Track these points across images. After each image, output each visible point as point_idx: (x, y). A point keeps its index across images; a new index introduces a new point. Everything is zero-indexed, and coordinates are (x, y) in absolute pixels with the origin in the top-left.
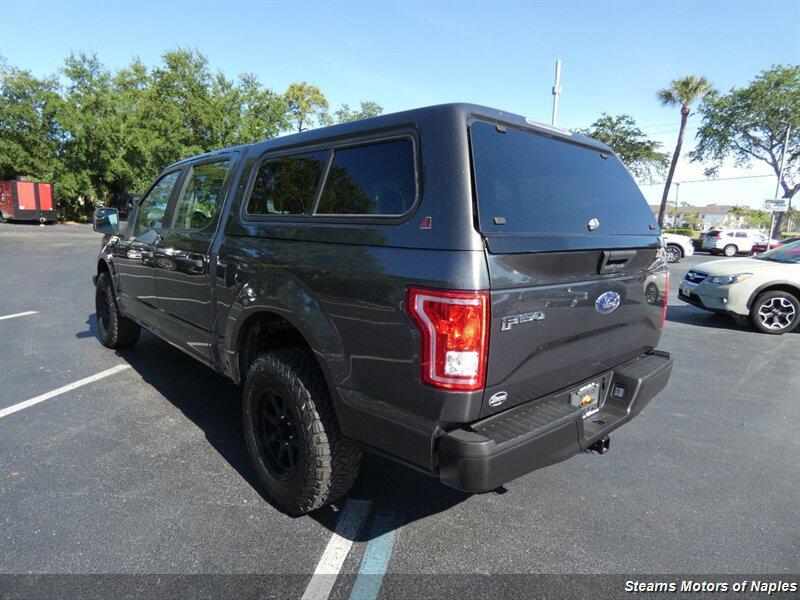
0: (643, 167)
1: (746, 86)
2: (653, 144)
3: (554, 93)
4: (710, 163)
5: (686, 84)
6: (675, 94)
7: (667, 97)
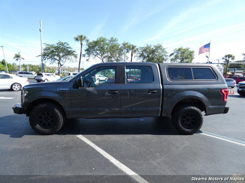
0: (70, 57)
1: (96, 40)
2: (74, 51)
3: (40, 31)
4: (88, 58)
5: (81, 37)
6: (79, 38)
7: (77, 39)
